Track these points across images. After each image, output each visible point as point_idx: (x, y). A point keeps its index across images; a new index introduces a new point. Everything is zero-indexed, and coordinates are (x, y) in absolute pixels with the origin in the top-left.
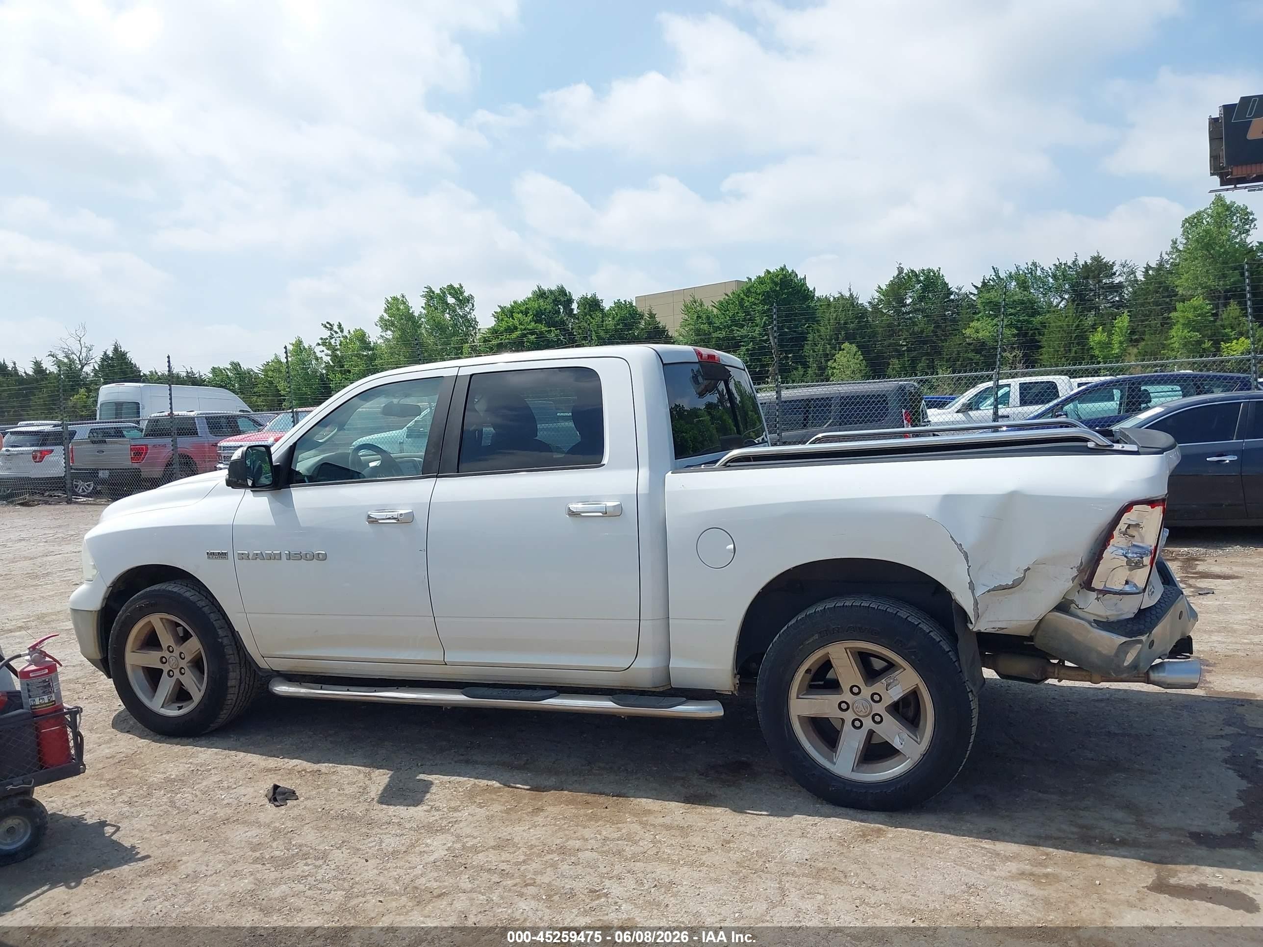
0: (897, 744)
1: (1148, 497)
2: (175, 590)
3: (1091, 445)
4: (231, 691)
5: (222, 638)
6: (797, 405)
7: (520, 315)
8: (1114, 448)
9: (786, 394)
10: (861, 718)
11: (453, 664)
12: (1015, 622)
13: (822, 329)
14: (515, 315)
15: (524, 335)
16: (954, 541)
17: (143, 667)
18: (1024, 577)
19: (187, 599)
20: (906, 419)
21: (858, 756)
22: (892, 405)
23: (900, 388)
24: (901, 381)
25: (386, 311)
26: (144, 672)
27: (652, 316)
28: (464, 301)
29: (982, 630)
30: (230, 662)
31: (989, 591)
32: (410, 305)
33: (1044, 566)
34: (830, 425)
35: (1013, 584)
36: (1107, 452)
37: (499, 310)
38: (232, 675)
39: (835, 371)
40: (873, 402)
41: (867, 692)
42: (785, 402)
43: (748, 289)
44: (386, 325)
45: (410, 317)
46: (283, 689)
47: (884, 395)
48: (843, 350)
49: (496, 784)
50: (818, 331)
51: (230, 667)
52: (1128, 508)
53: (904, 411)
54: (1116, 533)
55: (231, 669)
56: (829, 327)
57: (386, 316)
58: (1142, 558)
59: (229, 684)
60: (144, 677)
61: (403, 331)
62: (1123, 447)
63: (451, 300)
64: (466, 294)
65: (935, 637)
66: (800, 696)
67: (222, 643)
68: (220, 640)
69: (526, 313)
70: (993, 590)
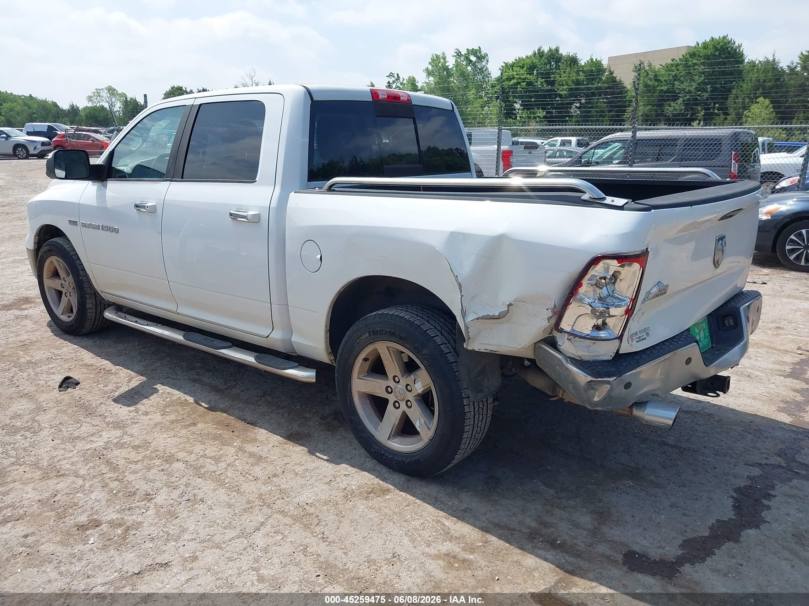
0: (417, 425)
1: (616, 252)
2: (61, 242)
3: (585, 197)
4: (89, 311)
5: (82, 276)
6: (651, 143)
7: (518, 69)
8: (605, 202)
9: (640, 134)
10: (399, 402)
11: (182, 315)
12: (504, 348)
13: (745, 85)
14: (514, 68)
15: (519, 83)
16: (453, 273)
17: (55, 289)
18: (508, 310)
19: (65, 249)
20: (734, 159)
21: (394, 429)
22: (725, 148)
23: (735, 134)
24: (736, 128)
25: (430, 63)
26: (56, 293)
27: (611, 73)
28: (481, 58)
29: (477, 350)
30: (87, 292)
31: (477, 319)
32: (447, 60)
33: (524, 303)
34: (674, 160)
35: (499, 315)
36: (596, 205)
37: (504, 65)
38: (88, 301)
39: (748, 119)
40: (711, 144)
41: (404, 381)
42: (639, 140)
43: (693, 54)
44: (429, 73)
45: (446, 69)
46: (109, 315)
47: (721, 139)
48: (758, 103)
49: (191, 400)
50: (742, 87)
51: (87, 296)
52: (595, 261)
53: (733, 153)
54: (585, 281)
55: (88, 297)
56: (750, 84)
57: (430, 67)
58: (608, 308)
59: (88, 306)
60: (55, 295)
61: (441, 77)
62: (613, 201)
63: (473, 58)
64: (483, 53)
65: (443, 349)
66: (361, 377)
67: (82, 280)
68: (81, 278)
69: (522, 67)
70: (484, 318)
